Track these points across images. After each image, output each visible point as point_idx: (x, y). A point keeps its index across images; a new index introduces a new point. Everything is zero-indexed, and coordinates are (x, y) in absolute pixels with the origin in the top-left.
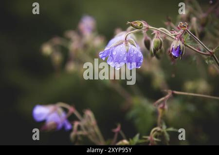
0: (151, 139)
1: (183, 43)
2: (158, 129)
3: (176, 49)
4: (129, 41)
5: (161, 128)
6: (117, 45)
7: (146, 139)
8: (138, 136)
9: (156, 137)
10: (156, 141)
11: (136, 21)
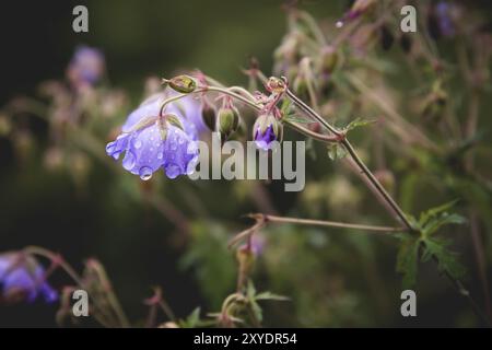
0: (224, 318)
1: (280, 119)
2: (239, 296)
3: (265, 134)
4: (169, 118)
5: (245, 294)
6: (144, 128)
7: (213, 318)
8: (197, 311)
9: (235, 313)
10: (235, 323)
11: (181, 77)
